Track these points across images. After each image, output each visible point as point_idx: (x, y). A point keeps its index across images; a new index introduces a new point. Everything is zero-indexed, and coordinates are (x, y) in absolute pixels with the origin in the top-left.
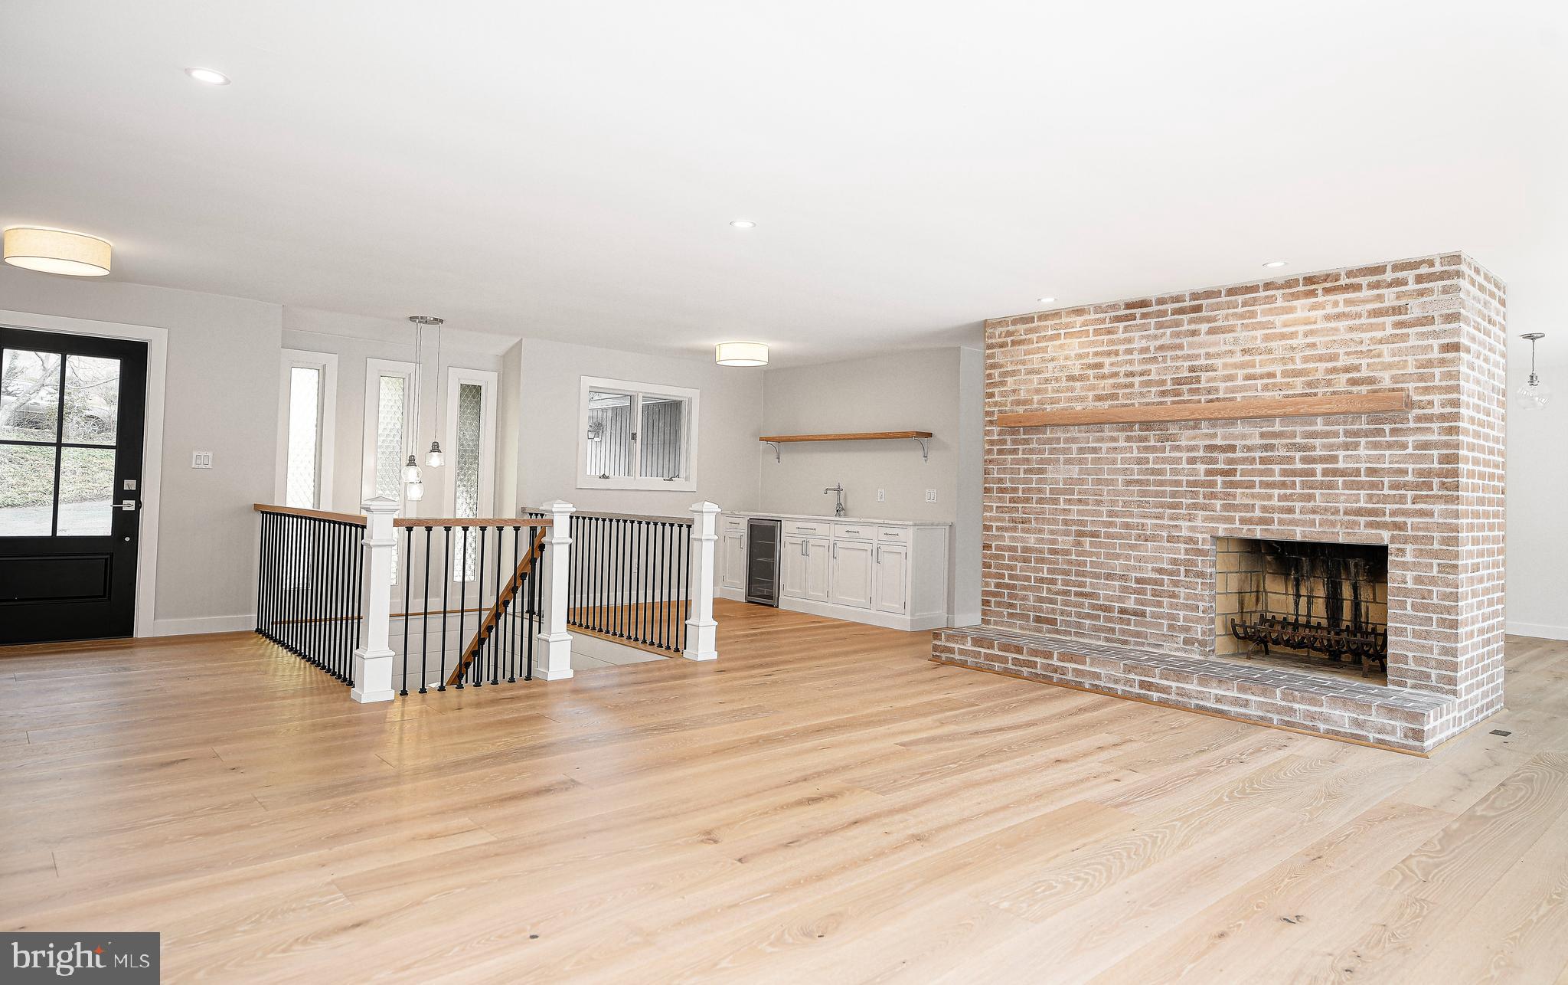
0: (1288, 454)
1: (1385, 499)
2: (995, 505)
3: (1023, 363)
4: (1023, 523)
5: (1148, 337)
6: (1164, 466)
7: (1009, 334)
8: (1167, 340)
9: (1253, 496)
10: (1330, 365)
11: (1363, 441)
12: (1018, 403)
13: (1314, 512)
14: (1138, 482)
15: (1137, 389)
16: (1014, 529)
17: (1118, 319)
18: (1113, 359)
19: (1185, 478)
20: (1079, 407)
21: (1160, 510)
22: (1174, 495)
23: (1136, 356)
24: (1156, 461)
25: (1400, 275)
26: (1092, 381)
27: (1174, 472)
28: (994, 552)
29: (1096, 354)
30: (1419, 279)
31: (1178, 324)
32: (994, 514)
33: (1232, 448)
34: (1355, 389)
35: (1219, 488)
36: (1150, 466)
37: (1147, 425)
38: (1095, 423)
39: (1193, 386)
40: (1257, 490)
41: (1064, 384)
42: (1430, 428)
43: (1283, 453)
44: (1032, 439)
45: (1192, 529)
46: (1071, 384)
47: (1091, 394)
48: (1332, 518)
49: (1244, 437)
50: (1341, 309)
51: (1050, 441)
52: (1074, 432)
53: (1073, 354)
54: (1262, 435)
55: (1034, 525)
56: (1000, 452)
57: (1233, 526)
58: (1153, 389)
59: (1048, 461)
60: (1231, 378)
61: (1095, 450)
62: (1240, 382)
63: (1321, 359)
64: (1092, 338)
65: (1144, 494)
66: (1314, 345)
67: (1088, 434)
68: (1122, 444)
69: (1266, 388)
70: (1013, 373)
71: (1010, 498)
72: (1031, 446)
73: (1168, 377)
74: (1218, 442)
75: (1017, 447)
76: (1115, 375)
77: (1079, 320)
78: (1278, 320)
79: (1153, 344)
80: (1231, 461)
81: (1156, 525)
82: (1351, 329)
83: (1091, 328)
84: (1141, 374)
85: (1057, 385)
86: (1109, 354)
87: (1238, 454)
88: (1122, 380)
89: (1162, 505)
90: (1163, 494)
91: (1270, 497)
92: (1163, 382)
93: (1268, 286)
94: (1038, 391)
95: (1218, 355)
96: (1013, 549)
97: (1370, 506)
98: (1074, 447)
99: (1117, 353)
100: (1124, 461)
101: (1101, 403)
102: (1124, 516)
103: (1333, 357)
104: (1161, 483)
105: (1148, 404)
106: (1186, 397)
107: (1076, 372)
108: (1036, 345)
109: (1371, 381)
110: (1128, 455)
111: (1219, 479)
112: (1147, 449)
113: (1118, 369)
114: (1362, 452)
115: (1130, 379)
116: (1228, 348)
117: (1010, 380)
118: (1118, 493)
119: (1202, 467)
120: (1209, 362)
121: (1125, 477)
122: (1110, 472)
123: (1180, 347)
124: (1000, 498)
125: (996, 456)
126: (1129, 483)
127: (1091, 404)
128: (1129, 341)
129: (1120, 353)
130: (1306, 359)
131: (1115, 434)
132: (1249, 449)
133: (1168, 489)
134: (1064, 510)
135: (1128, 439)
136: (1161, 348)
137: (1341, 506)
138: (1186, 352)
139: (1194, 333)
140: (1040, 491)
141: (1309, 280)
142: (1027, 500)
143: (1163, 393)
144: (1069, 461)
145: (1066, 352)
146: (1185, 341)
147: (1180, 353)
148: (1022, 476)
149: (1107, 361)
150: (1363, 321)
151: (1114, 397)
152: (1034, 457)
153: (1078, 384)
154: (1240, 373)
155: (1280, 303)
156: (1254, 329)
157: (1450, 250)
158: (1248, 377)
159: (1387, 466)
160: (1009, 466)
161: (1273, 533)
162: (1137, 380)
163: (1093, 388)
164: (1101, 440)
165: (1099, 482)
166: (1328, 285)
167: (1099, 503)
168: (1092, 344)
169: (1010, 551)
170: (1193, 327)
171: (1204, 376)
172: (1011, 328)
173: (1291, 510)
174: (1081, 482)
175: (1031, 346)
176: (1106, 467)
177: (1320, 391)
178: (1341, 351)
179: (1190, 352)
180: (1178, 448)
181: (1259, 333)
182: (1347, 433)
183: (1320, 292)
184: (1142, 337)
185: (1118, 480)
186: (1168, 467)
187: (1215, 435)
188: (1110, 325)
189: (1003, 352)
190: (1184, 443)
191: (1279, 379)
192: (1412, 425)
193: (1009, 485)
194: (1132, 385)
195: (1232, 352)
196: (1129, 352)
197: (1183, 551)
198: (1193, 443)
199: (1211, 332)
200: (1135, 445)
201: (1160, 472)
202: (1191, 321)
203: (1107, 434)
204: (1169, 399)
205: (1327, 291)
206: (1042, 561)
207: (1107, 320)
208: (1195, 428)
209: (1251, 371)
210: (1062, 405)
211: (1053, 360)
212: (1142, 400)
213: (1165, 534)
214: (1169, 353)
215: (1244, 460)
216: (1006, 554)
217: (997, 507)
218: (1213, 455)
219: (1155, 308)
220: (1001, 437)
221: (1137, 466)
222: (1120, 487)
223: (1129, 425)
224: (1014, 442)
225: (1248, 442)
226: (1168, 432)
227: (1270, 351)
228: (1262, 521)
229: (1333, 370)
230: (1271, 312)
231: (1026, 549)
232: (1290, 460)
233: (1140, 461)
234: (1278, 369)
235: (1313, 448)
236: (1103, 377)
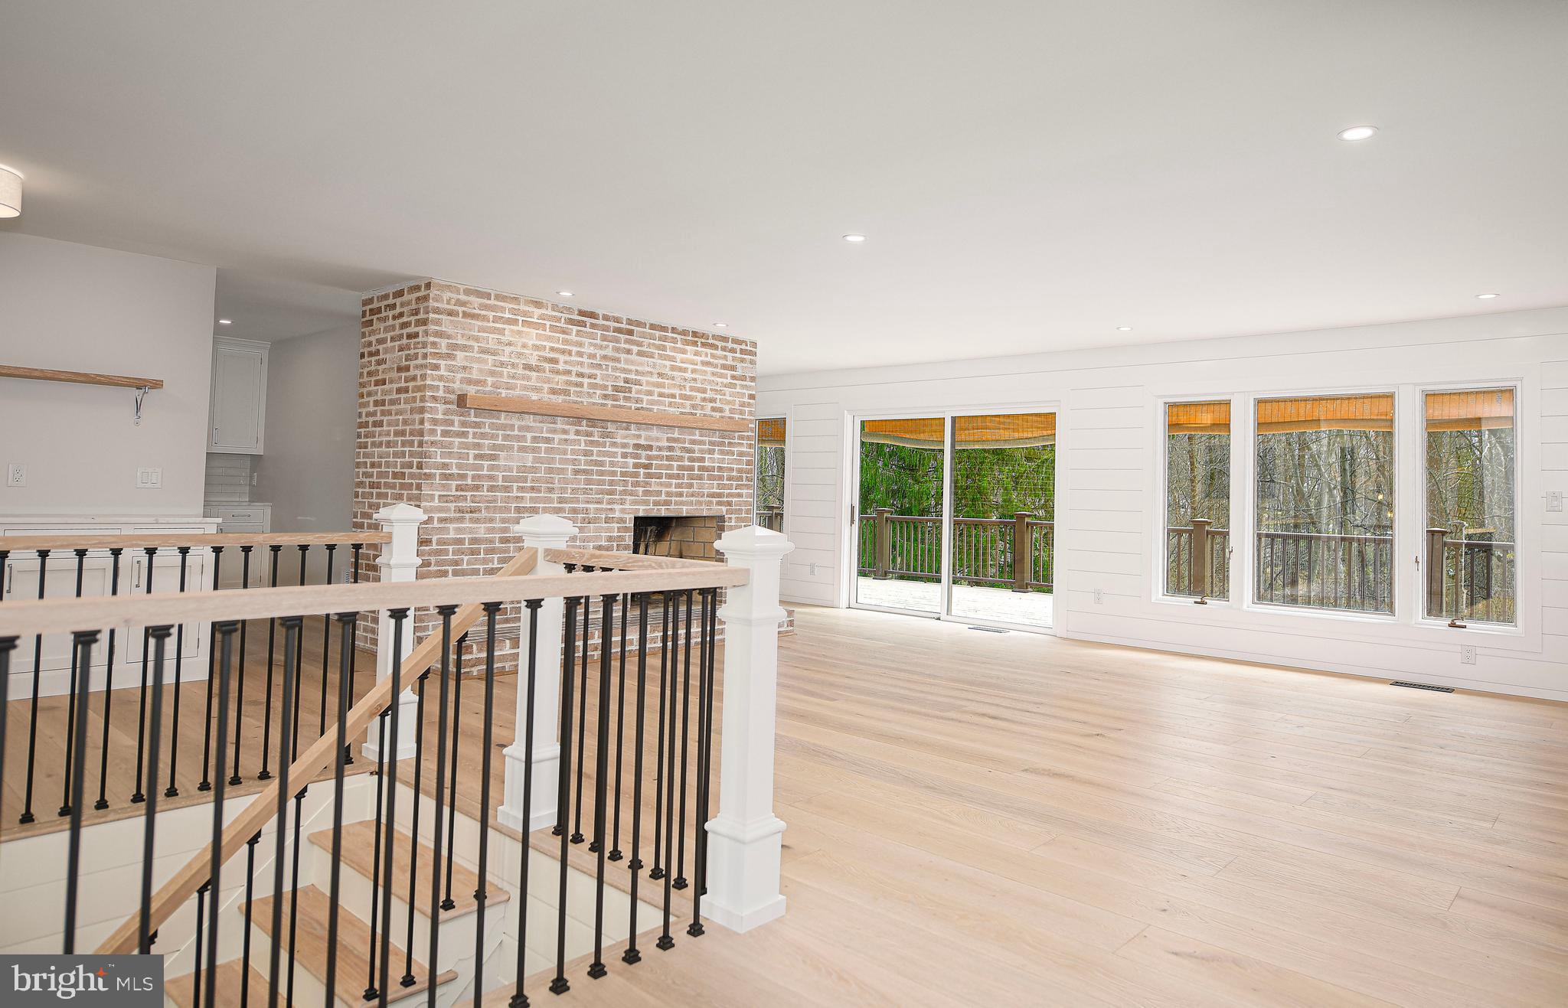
0: (681, 454)
1: (724, 487)
2: (437, 493)
3: (477, 339)
4: (471, 512)
5: (595, 345)
6: (604, 459)
7: (460, 303)
8: (609, 352)
9: (661, 484)
10: (703, 395)
11: (717, 448)
12: (470, 382)
13: (693, 496)
14: (585, 472)
15: (585, 389)
16: (461, 520)
17: (571, 322)
18: (567, 358)
19: (619, 469)
20: (535, 397)
21: (600, 496)
22: (611, 483)
23: (585, 360)
24: (599, 453)
25: (735, 346)
26: (548, 374)
27: (612, 464)
28: (434, 547)
29: (552, 349)
30: (742, 351)
31: (617, 341)
32: (436, 503)
33: (650, 448)
34: (714, 414)
35: (641, 479)
36: (594, 458)
37: (593, 422)
38: (548, 414)
39: (626, 394)
40: (664, 480)
41: (520, 371)
42: (743, 444)
43: (678, 453)
44: (484, 423)
45: (623, 511)
46: (527, 372)
47: (546, 386)
48: (701, 499)
49: (658, 439)
50: (709, 359)
51: (504, 427)
52: (529, 420)
53: (530, 343)
54: (668, 440)
55: (484, 514)
56: (445, 433)
57: (649, 507)
58: (598, 392)
59: (501, 448)
60: (650, 393)
61: (548, 440)
62: (655, 397)
63: (699, 390)
64: (548, 333)
65: (589, 482)
66: (695, 380)
67: (542, 425)
68: (572, 436)
69: (670, 404)
70: (465, 348)
71: (457, 486)
72: (482, 430)
73: (610, 383)
74: (642, 442)
75: (466, 429)
76: (569, 372)
77: (538, 312)
78: (680, 356)
79: (600, 353)
80: (649, 458)
81: (597, 509)
82: (713, 374)
83: (548, 323)
84: (589, 377)
85: (514, 371)
86: (563, 352)
87: (654, 453)
88: (574, 378)
89: (602, 492)
90: (602, 482)
91: (670, 485)
92: (605, 387)
93: (674, 330)
94: (492, 373)
95: (643, 374)
96: (460, 541)
97: (718, 491)
98: (529, 435)
99: (570, 353)
100: (573, 452)
101: (556, 397)
102: (571, 502)
103: (704, 391)
104: (602, 473)
105: (594, 404)
106: (622, 403)
107: (534, 362)
108: (492, 324)
109: (721, 410)
110: (577, 447)
111: (642, 471)
112: (592, 443)
113: (571, 368)
114: (716, 456)
115: (580, 380)
116: (650, 369)
117: (460, 354)
118: (566, 481)
119: (631, 461)
120: (638, 378)
121: (573, 467)
122: (562, 461)
123: (618, 360)
124: (443, 486)
125: (439, 438)
126: (576, 472)
127: (546, 397)
128: (581, 345)
129: (573, 353)
130: (692, 389)
131: (567, 427)
132: (660, 449)
133: (607, 478)
134: (517, 497)
135: (577, 433)
136: (605, 357)
137: (706, 491)
138: (622, 365)
139: (629, 352)
140: (491, 478)
141: (695, 334)
142: (477, 488)
143: (605, 397)
144: (522, 449)
145: (524, 340)
146: (623, 356)
147: (618, 365)
148: (471, 461)
149: (562, 358)
150: (718, 370)
151: (566, 392)
152: (487, 442)
153: (534, 374)
154: (657, 390)
155: (679, 345)
156: (665, 360)
157: (753, 339)
158: (661, 395)
159: (726, 465)
160: (456, 450)
161: (671, 512)
162: (586, 381)
163: (548, 381)
164: (554, 431)
165: (550, 470)
166: (703, 341)
167: (551, 490)
168: (549, 339)
169: (455, 544)
170: (627, 346)
171: (635, 388)
172: (463, 297)
173: (681, 495)
174: (534, 470)
175: (485, 324)
176: (558, 456)
177: (699, 412)
178: (709, 387)
179: (626, 367)
180: (614, 444)
181: (668, 363)
182: (712, 443)
183: (699, 344)
184: (591, 344)
185: (568, 469)
186: (608, 459)
187: (639, 437)
188: (565, 326)
189: (451, 321)
190: (619, 440)
191: (677, 400)
192: (736, 441)
193: (455, 471)
194: (581, 385)
195: (651, 373)
196: (580, 354)
197: (616, 530)
198: (625, 441)
199: (640, 354)
200: (582, 438)
201: (601, 464)
202: (627, 341)
203: (559, 426)
204: (610, 402)
205: (703, 345)
206: (492, 551)
207: (563, 320)
208: (627, 429)
209: (662, 390)
210: (518, 392)
211: (510, 344)
212: (590, 400)
213: (603, 516)
214: (611, 364)
215: (657, 457)
216: (451, 548)
217: (440, 496)
218: (638, 452)
219: (601, 322)
220: (447, 417)
221: (583, 458)
222: (570, 476)
223: (578, 419)
224: (463, 424)
225: (660, 444)
226: (608, 430)
227: (673, 378)
228: (667, 503)
229: (704, 400)
230: (674, 349)
231: (474, 541)
232: (681, 458)
233: (586, 453)
234: (677, 392)
235: (693, 451)
236: (558, 372)
